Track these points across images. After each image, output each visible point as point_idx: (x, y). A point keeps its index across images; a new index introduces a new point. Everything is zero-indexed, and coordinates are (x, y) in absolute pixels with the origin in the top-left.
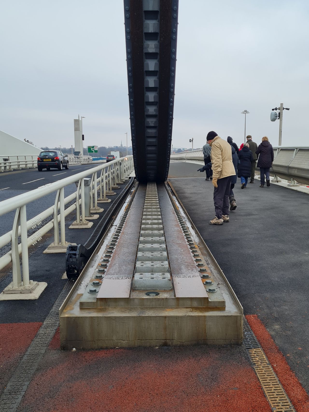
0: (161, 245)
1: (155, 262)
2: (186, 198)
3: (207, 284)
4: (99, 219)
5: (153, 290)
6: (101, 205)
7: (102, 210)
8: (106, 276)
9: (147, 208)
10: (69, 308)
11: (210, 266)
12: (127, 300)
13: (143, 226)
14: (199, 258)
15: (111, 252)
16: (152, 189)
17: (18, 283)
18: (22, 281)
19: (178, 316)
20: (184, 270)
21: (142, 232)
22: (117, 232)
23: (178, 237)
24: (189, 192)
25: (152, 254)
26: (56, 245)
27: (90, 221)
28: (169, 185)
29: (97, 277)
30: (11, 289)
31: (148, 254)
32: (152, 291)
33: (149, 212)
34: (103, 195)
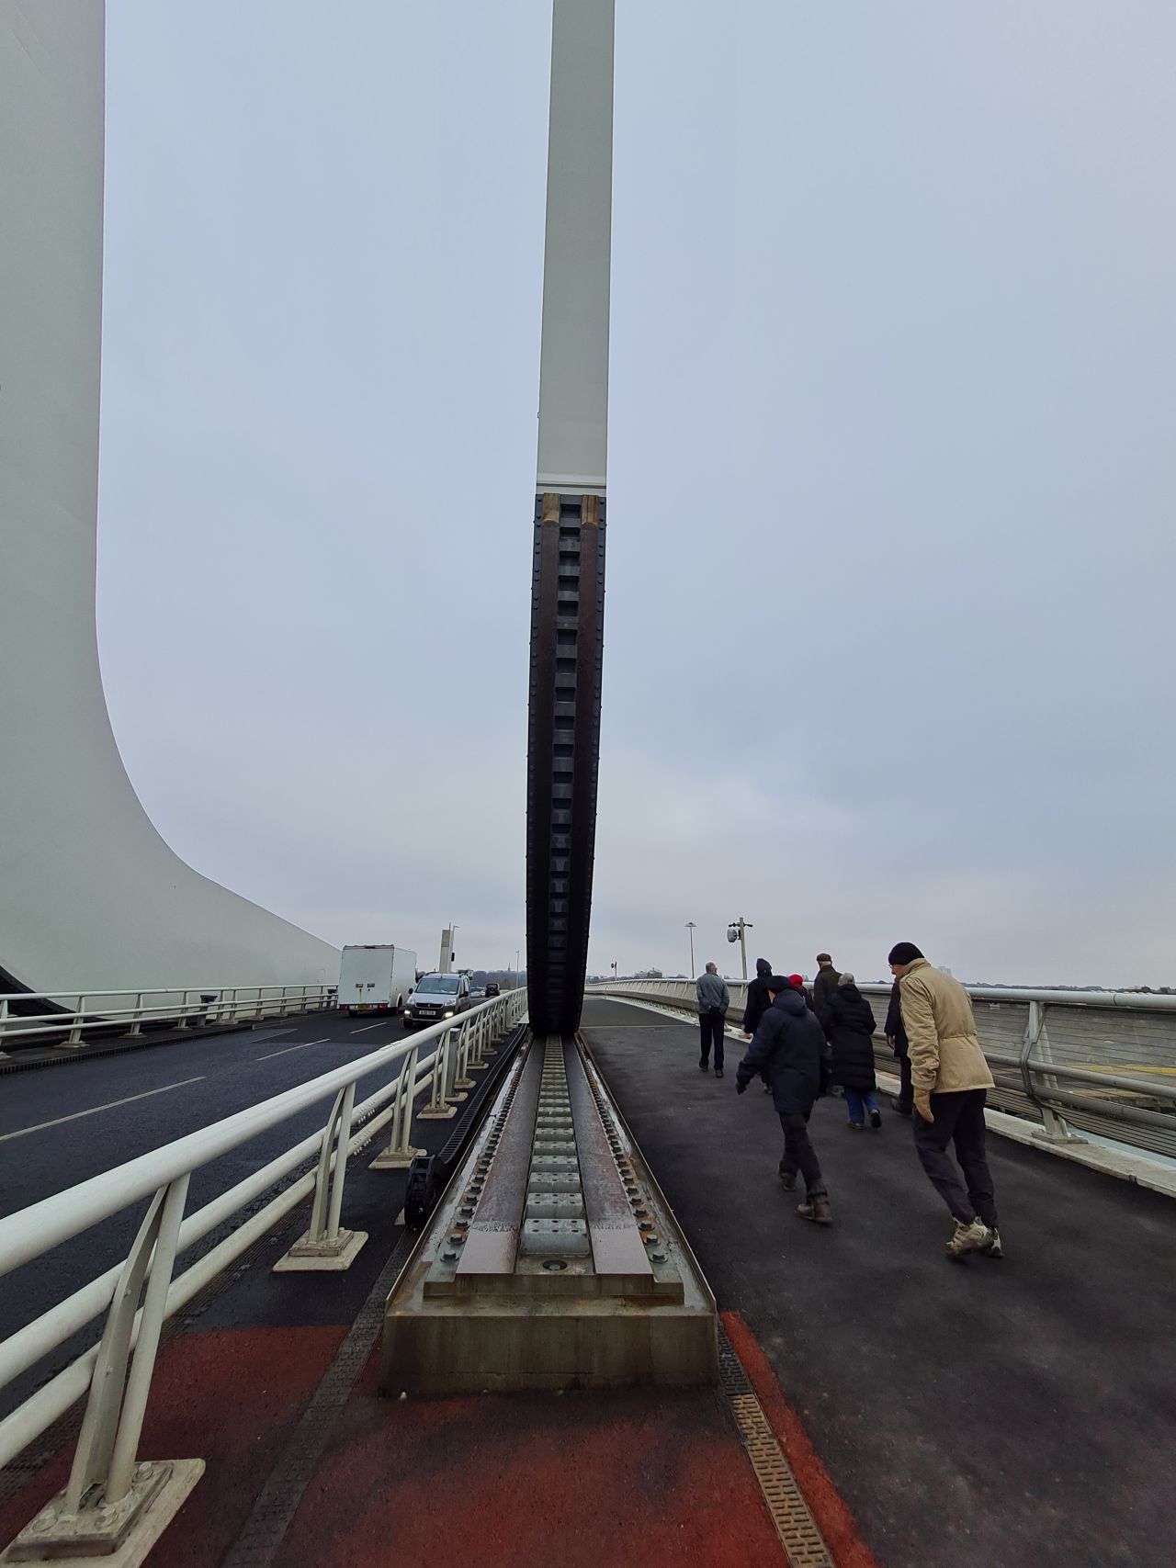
0: (570, 1160)
1: (560, 1196)
2: (608, 1063)
3: (649, 1243)
4: (468, 1100)
5: (556, 1256)
6: (471, 1074)
7: (473, 1084)
8: (475, 1221)
9: (546, 1084)
10: (404, 1296)
11: (652, 1203)
12: (509, 1280)
13: (540, 1119)
14: (633, 1187)
15: (485, 1171)
16: (554, 1046)
17: (318, 1234)
18: (326, 1228)
19: (601, 1317)
20: (609, 1213)
21: (539, 1131)
22: (496, 1130)
23: (597, 1143)
24: (612, 1052)
25: (556, 1177)
26: (393, 1152)
27: (452, 1104)
28: (580, 1039)
29: (458, 1224)
30: (304, 1247)
31: (548, 1178)
32: (555, 1259)
33: (550, 1090)
34: (476, 1056)
